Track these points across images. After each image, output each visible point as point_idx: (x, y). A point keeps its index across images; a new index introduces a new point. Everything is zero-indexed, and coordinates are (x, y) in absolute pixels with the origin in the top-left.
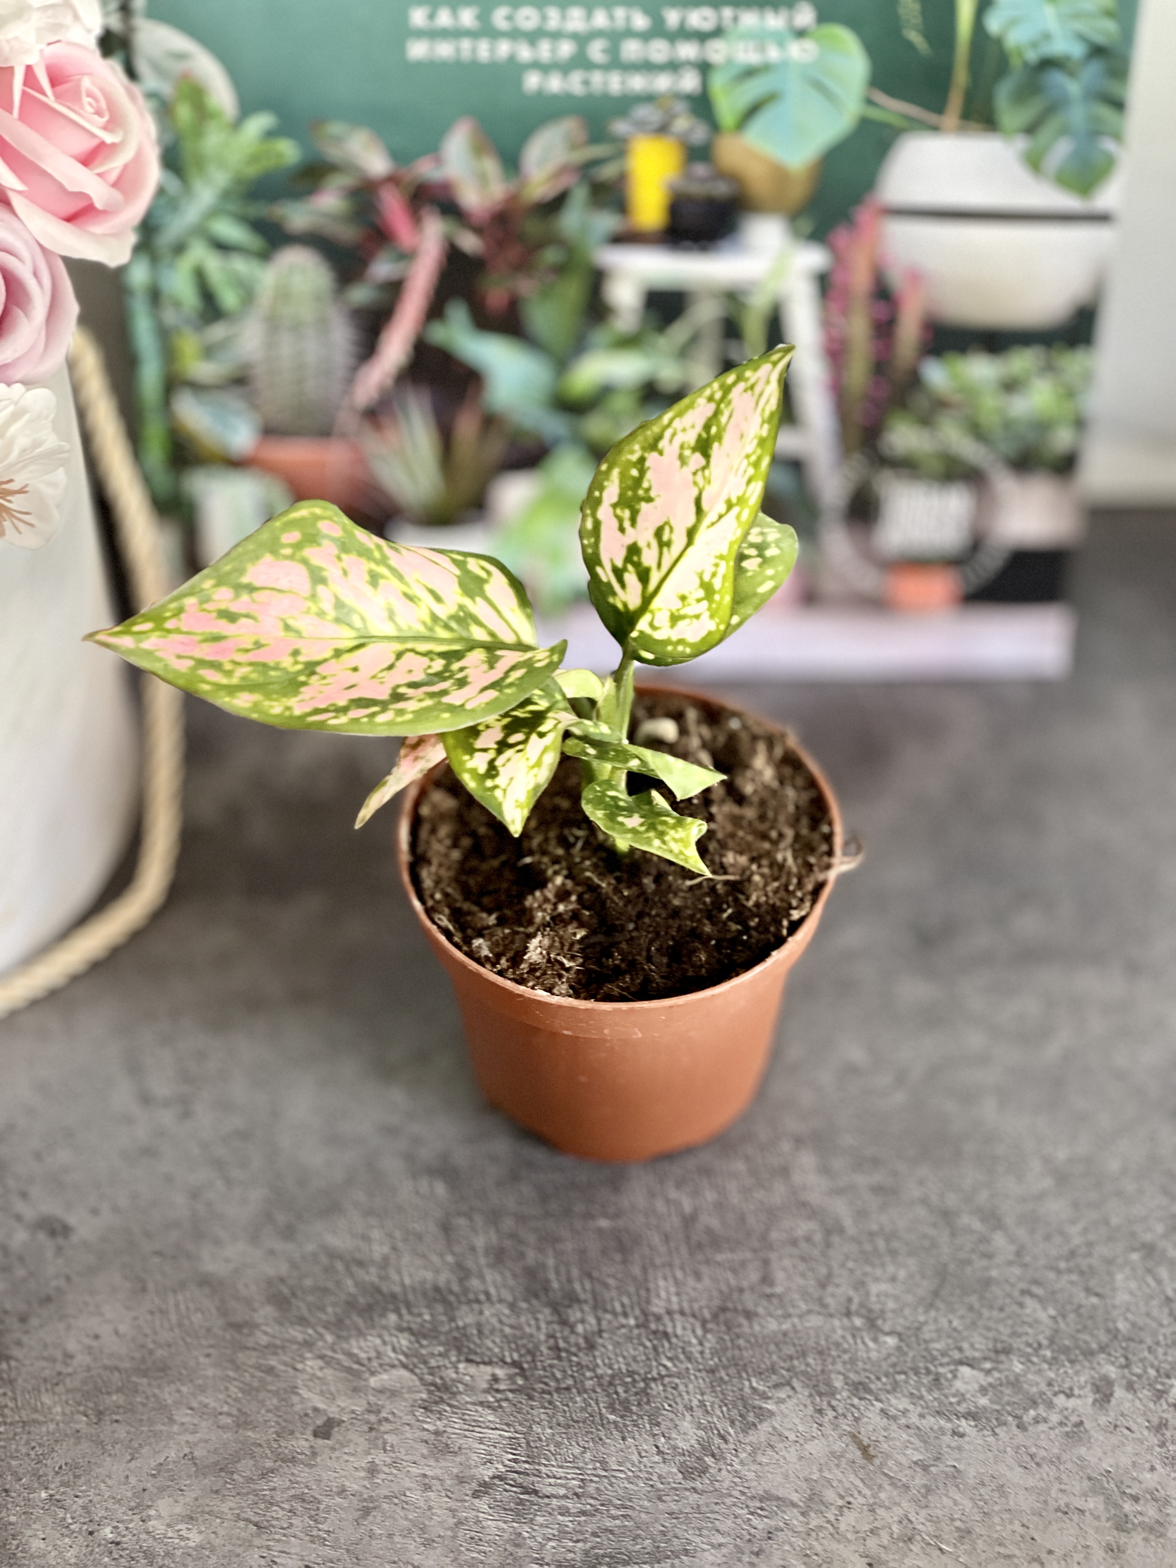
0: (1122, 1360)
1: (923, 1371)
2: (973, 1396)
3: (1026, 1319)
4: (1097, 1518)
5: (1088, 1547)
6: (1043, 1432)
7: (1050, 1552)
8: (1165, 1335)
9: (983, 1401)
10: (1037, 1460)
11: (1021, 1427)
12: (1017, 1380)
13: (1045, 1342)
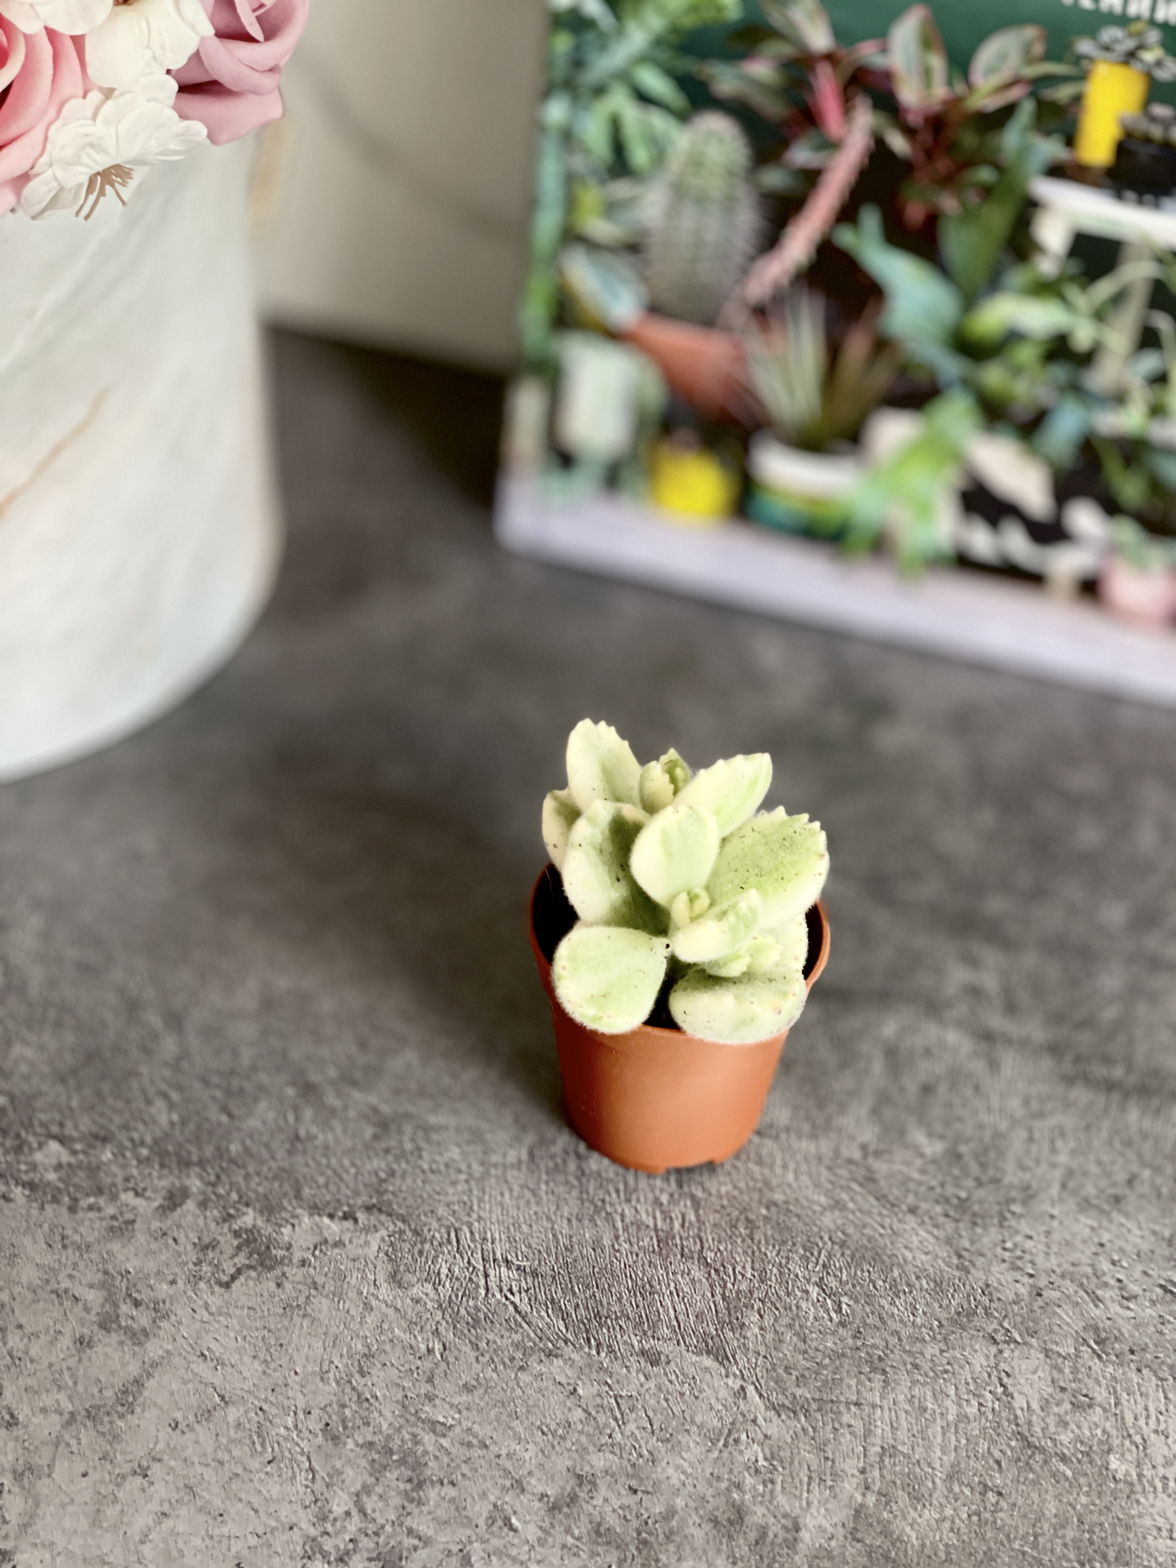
0: (213, 1178)
1: (12, 1134)
2: (46, 1170)
3: (146, 1117)
4: (87, 1309)
5: (60, 1332)
6: (91, 1220)
7: (20, 1327)
8: (270, 1169)
9: (52, 1176)
10: (65, 1242)
11: (72, 1209)
12: (98, 1168)
13: (148, 1140)
